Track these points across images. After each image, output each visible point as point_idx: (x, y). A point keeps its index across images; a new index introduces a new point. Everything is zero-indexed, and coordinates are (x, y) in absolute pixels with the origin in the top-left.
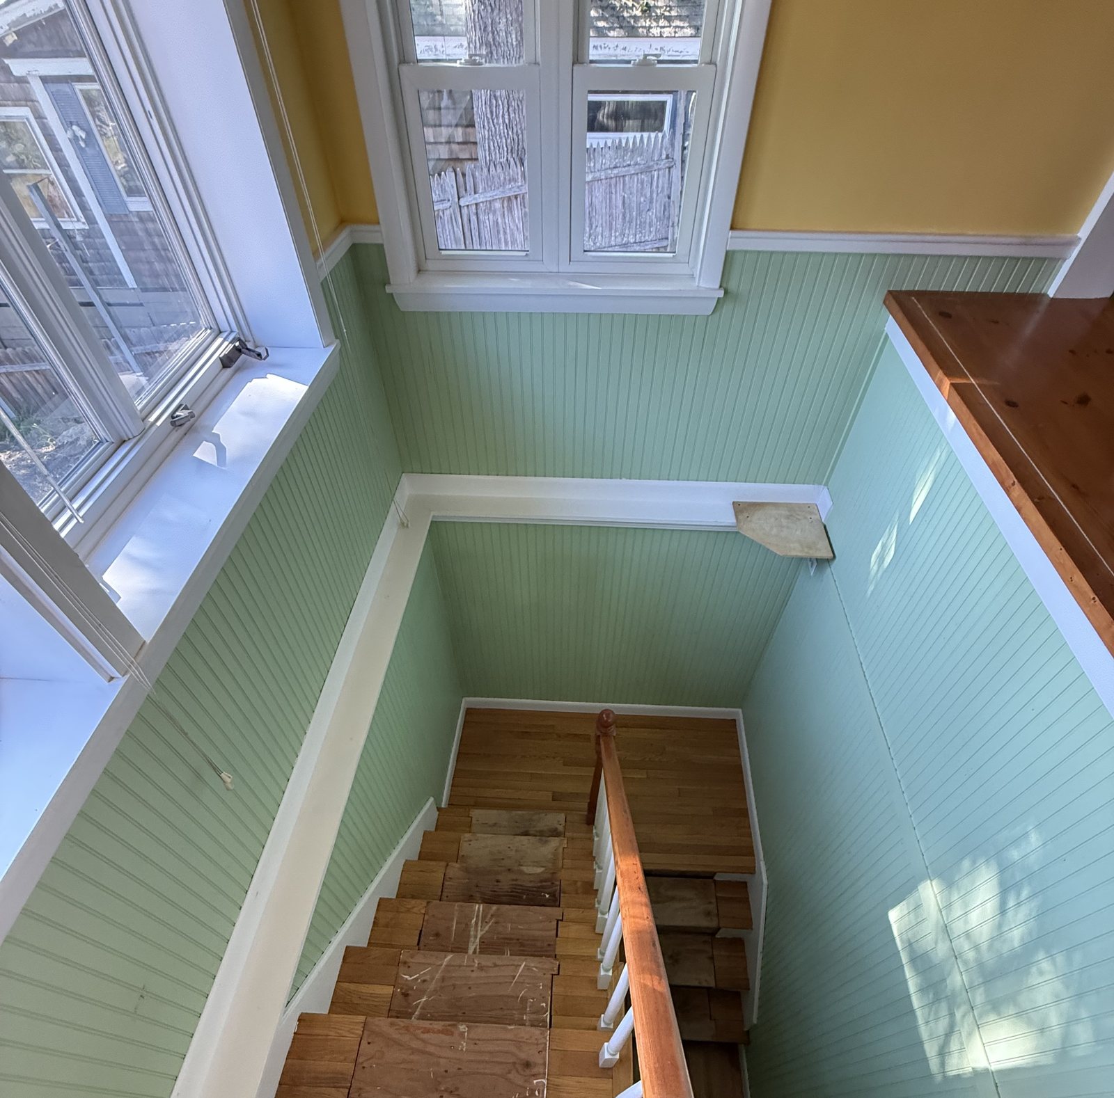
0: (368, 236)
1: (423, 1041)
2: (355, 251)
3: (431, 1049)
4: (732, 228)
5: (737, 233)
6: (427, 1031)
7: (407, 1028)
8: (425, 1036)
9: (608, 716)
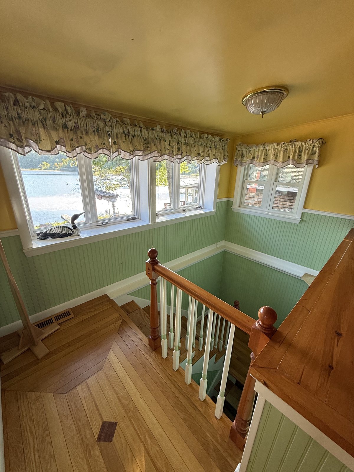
0: (231, 199)
1: (145, 317)
2: (228, 201)
3: (145, 319)
4: (303, 208)
5: (304, 209)
6: (147, 316)
7: (144, 314)
8: (146, 317)
9: (237, 302)
